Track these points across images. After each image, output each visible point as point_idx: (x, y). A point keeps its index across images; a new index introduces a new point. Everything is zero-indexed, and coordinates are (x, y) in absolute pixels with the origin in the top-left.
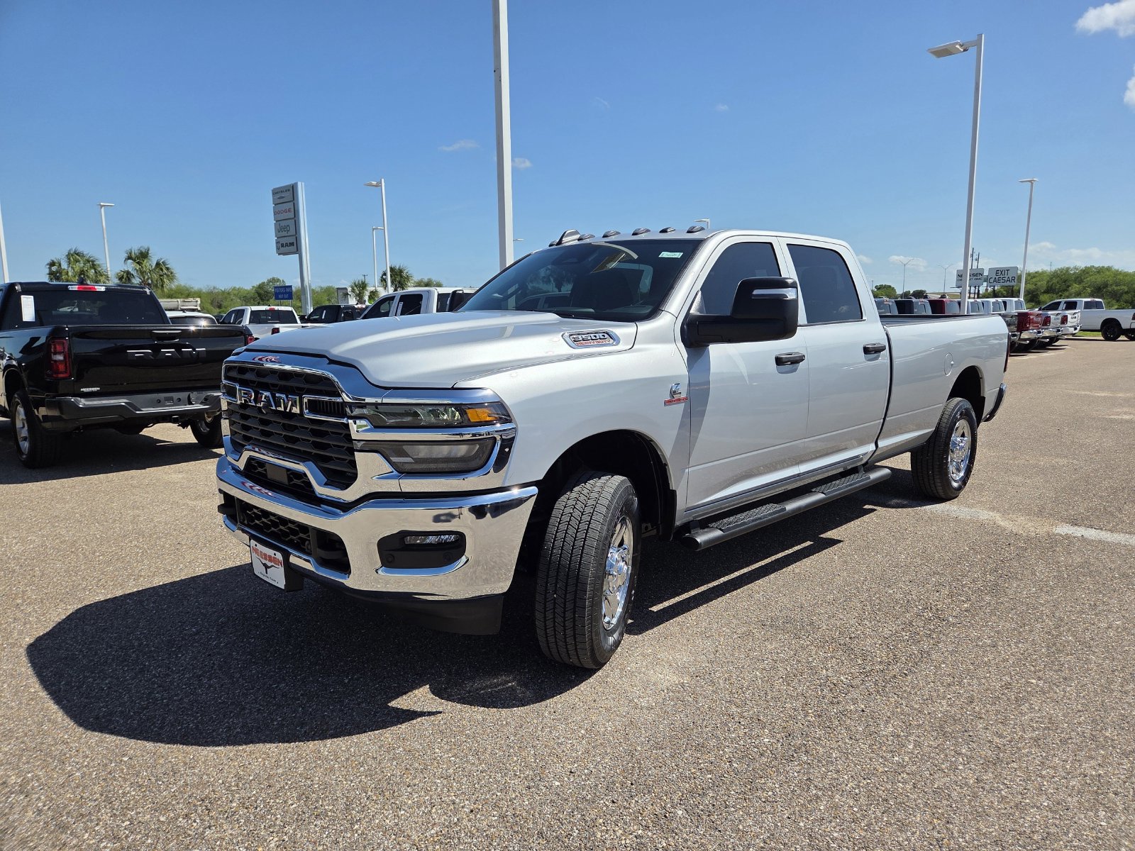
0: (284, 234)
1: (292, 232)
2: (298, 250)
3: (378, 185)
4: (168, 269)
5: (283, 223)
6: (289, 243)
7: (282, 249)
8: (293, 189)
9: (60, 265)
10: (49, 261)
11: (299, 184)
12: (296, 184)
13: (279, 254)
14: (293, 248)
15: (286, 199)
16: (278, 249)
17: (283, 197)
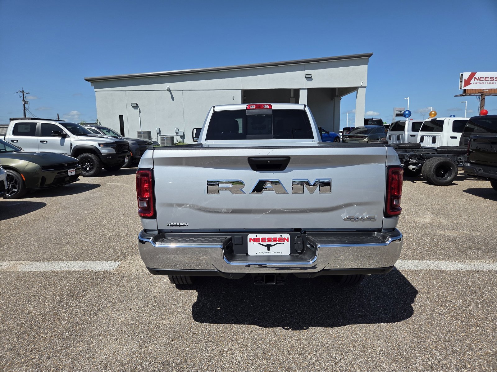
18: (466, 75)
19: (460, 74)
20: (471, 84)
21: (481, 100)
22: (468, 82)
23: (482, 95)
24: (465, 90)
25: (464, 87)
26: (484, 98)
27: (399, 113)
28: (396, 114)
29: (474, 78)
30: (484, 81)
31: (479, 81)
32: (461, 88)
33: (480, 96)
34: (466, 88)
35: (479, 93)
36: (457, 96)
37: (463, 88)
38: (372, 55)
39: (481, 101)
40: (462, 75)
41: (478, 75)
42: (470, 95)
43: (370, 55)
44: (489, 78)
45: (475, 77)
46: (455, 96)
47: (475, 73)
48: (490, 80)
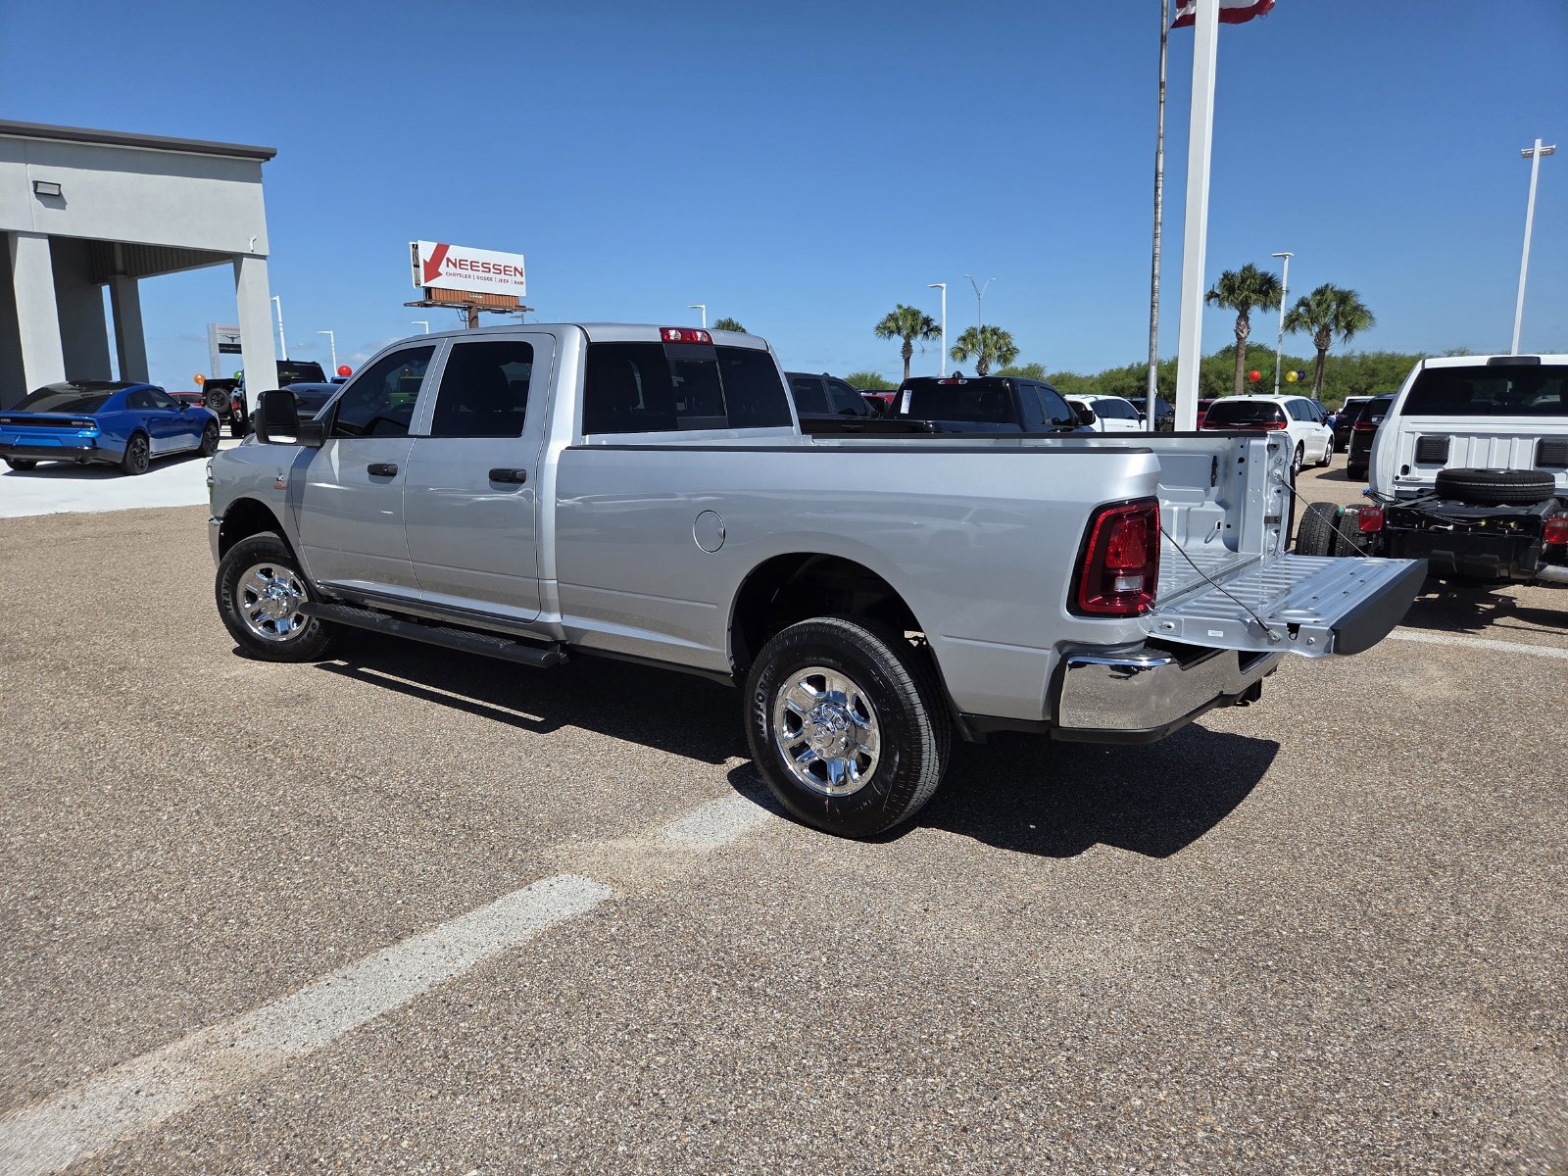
18: (427, 249)
19: (411, 243)
20: (440, 274)
21: (471, 321)
22: (432, 270)
23: (470, 308)
24: (428, 291)
25: (426, 282)
26: (476, 317)
27: (230, 342)
28: (220, 345)
29: (445, 261)
30: (470, 272)
31: (458, 271)
32: (418, 284)
33: (465, 308)
34: (431, 284)
35: (464, 301)
36: (411, 305)
37: (423, 284)
38: (274, 155)
39: (470, 324)
40: (416, 247)
41: (454, 252)
42: (443, 306)
43: (267, 155)
44: (480, 265)
45: (447, 256)
46: (405, 305)
47: (446, 248)
48: (481, 268)
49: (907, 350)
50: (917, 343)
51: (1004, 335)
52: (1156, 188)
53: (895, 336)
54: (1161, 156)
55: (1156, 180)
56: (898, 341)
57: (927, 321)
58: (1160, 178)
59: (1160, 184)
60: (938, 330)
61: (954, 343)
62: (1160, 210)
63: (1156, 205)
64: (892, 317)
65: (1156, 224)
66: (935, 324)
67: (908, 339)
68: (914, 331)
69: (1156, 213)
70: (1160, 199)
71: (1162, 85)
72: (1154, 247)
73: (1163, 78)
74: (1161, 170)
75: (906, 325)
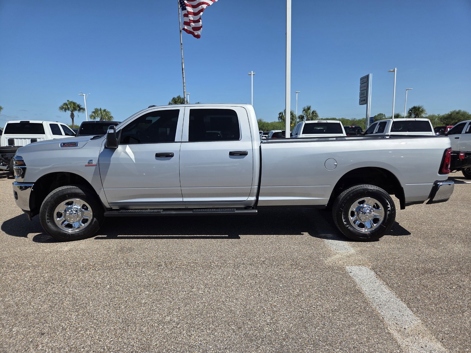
0: (363, 96)
1: (365, 95)
2: (367, 103)
3: (394, 71)
4: (316, 113)
5: (363, 92)
6: (364, 100)
7: (361, 103)
8: (367, 77)
9: (282, 114)
10: (279, 113)
11: (370, 74)
12: (369, 74)
13: (360, 105)
14: (365, 102)
15: (365, 81)
16: (360, 102)
17: (363, 81)
49: (72, 116)
50: (76, 113)
51: (108, 112)
52: (183, 73)
53: (67, 111)
54: (183, 64)
55: (183, 71)
56: (69, 113)
57: (79, 106)
58: (184, 70)
59: (184, 72)
60: (84, 109)
61: (91, 113)
62: (184, 79)
63: (183, 78)
64: (65, 104)
65: (184, 83)
66: (82, 107)
67: (72, 111)
68: (75, 109)
69: (183, 80)
70: (184, 76)
71: (181, 44)
72: (184, 89)
73: (182, 42)
74: (184, 68)
75: (71, 107)
